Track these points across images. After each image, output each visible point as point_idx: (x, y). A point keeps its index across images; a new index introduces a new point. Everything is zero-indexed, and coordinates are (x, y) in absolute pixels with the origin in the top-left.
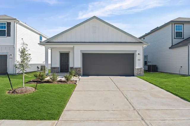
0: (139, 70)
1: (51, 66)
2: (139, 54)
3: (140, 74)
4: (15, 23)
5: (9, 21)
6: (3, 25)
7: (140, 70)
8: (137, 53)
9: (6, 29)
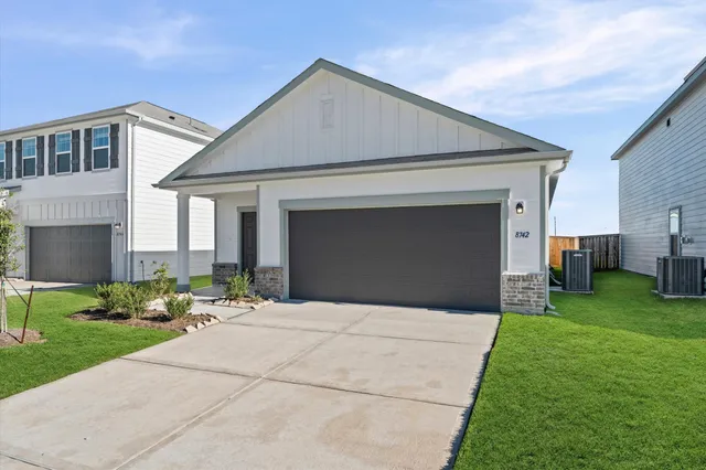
0: (521, 284)
1: (216, 259)
2: (519, 206)
3: (521, 303)
4: (129, 125)
5: (114, 120)
6: (103, 136)
7: (526, 284)
8: (511, 201)
9: (109, 147)
